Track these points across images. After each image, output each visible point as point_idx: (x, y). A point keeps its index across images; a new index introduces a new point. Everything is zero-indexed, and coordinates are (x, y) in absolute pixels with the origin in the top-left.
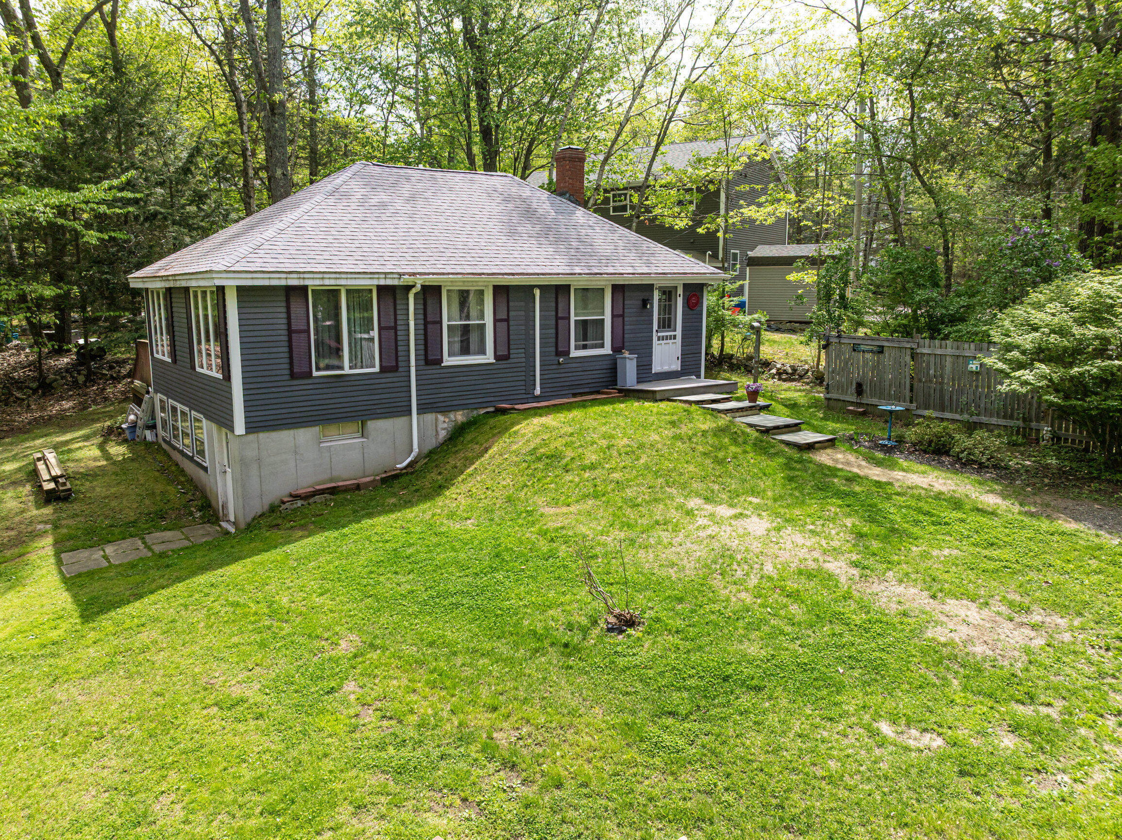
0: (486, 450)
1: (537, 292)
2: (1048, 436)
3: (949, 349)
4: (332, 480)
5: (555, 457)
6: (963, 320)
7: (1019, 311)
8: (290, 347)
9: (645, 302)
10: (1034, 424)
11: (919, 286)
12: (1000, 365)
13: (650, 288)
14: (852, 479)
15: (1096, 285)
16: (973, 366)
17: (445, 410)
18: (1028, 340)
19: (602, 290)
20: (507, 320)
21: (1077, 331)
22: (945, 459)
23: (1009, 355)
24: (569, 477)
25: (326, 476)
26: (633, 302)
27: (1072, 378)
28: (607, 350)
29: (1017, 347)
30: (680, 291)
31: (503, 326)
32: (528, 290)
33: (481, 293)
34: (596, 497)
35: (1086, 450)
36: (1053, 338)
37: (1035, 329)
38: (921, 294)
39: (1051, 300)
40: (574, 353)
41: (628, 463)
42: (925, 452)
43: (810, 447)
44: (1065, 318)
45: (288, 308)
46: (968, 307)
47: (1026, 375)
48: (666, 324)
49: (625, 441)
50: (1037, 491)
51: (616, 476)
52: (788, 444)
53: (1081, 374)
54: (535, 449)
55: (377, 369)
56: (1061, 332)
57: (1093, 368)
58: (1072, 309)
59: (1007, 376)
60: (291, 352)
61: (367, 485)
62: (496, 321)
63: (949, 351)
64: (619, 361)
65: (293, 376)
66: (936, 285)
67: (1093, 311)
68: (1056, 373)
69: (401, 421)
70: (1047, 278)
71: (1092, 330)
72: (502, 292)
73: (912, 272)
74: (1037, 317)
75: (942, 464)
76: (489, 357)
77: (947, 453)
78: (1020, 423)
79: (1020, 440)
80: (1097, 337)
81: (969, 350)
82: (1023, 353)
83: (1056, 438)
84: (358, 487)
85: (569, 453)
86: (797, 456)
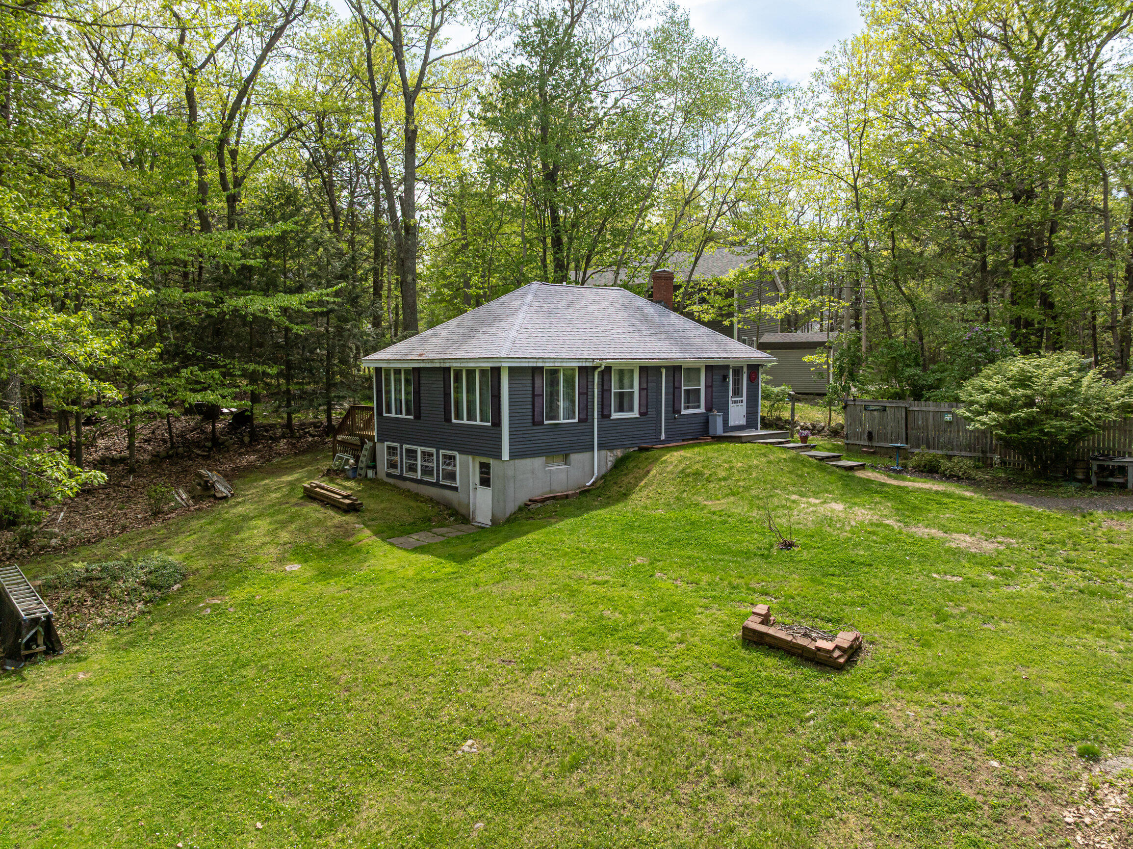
0: (648, 472)
1: (664, 371)
2: (998, 462)
3: (931, 407)
4: (551, 492)
5: (698, 474)
6: (938, 388)
7: (977, 381)
8: (533, 405)
9: (725, 377)
10: (989, 455)
11: (908, 366)
12: (967, 414)
13: (727, 367)
14: (883, 485)
15: (1021, 365)
16: (948, 418)
17: (611, 449)
18: (983, 398)
19: (699, 370)
20: (646, 389)
21: (1011, 392)
22: (937, 476)
23: (972, 408)
24: (712, 485)
25: (548, 490)
26: (717, 378)
27: (1010, 421)
28: (702, 410)
29: (977, 403)
30: (745, 370)
31: (644, 392)
32: (658, 369)
33: (632, 371)
34: (734, 495)
35: (1022, 469)
36: (998, 397)
37: (987, 391)
38: (909, 371)
39: (995, 374)
40: (684, 412)
41: (745, 476)
42: (922, 472)
43: (851, 468)
44: (1005, 384)
45: (533, 380)
46: (940, 380)
47: (984, 419)
48: (737, 392)
49: (739, 464)
50: (994, 490)
51: (741, 483)
52: (838, 466)
53: (1016, 418)
54: (683, 470)
55: (576, 420)
56: (1003, 392)
57: (1023, 413)
58: (1008, 379)
59: (973, 420)
60: (533, 408)
61: (572, 495)
62: (640, 389)
63: (931, 408)
64: (710, 418)
65: (534, 423)
66: (917, 365)
67: (1020, 380)
68: (1002, 418)
69: (587, 455)
70: (992, 361)
71: (1021, 392)
72: (644, 370)
73: (901, 356)
74: (989, 384)
75: (934, 478)
76: (635, 414)
77: (937, 472)
78: (981, 455)
79: (981, 464)
80: (1023, 396)
81: (944, 407)
82: (981, 406)
83: (1003, 462)
84: (567, 497)
85: (707, 472)
86: (845, 473)
